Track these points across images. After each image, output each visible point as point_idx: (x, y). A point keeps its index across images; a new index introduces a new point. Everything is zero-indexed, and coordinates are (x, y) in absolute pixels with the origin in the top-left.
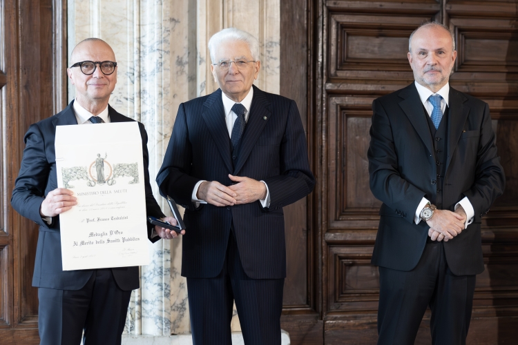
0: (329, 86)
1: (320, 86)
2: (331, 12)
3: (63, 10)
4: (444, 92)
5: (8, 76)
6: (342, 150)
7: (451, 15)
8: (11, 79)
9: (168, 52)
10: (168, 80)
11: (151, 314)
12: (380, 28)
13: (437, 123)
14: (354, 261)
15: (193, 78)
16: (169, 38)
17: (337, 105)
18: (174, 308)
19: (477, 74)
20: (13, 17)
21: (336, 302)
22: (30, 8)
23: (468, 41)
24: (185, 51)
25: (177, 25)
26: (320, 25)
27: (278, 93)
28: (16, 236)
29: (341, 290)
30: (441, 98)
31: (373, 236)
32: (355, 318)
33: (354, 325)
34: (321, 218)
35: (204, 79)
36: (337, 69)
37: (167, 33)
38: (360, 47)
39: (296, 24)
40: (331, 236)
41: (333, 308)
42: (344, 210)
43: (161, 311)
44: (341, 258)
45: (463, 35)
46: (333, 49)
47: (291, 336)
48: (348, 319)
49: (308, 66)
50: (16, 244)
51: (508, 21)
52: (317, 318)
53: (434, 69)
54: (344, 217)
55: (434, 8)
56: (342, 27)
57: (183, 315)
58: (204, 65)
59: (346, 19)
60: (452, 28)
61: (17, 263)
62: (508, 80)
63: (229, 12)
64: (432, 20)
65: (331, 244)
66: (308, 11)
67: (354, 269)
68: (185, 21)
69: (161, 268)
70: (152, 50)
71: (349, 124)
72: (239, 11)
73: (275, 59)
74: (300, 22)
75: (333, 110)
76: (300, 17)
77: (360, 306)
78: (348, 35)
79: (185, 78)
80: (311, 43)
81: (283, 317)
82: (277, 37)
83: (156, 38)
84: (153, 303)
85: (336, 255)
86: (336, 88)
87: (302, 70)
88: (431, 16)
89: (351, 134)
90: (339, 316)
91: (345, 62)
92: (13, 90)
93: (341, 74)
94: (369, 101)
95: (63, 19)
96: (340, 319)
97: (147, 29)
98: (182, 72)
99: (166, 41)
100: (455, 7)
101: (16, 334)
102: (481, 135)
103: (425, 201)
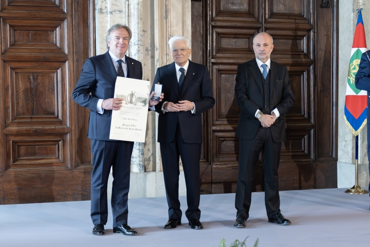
0: (213, 60)
1: (209, 61)
2: (213, 27)
3: (93, 26)
4: (268, 63)
5: (69, 56)
6: (219, 89)
7: (267, 29)
8: (70, 57)
9: (142, 45)
10: (142, 58)
11: (135, 163)
12: (236, 34)
13: (265, 76)
14: (225, 139)
15: (153, 57)
17: (216, 69)
18: (145, 160)
19: (278, 55)
20: (71, 30)
21: (217, 157)
22: (78, 26)
24: (149, 45)
25: (146, 33)
26: (208, 33)
28: (73, 128)
29: (219, 152)
30: (267, 65)
32: (225, 164)
33: (225, 168)
34: (210, 119)
35: (158, 57)
36: (216, 53)
37: (141, 37)
38: (226, 43)
39: (198, 33)
40: (214, 128)
41: (215, 160)
42: (220, 116)
43: (140, 161)
44: (219, 137)
46: (214, 44)
48: (222, 165)
49: (203, 51)
50: (73, 132)
52: (208, 164)
53: (262, 53)
54: (220, 119)
55: (259, 25)
57: (149, 163)
58: (158, 51)
59: (220, 30)
61: (73, 141)
62: (292, 58)
63: (168, 27)
65: (214, 131)
66: (203, 27)
67: (225, 142)
68: (149, 32)
70: (135, 44)
71: (222, 78)
72: (173, 27)
75: (215, 71)
76: (199, 29)
77: (227, 159)
78: (221, 37)
79: (149, 57)
80: (204, 41)
83: (136, 39)
84: (136, 158)
85: (216, 136)
86: (215, 61)
87: (201, 53)
89: (223, 82)
90: (218, 163)
91: (220, 50)
92: (71, 63)
93: (218, 55)
94: (235, 67)
95: (93, 30)
96: (219, 165)
98: (148, 54)
99: (141, 40)
100: (268, 25)
101: (73, 173)
102: (284, 81)
103: (258, 111)
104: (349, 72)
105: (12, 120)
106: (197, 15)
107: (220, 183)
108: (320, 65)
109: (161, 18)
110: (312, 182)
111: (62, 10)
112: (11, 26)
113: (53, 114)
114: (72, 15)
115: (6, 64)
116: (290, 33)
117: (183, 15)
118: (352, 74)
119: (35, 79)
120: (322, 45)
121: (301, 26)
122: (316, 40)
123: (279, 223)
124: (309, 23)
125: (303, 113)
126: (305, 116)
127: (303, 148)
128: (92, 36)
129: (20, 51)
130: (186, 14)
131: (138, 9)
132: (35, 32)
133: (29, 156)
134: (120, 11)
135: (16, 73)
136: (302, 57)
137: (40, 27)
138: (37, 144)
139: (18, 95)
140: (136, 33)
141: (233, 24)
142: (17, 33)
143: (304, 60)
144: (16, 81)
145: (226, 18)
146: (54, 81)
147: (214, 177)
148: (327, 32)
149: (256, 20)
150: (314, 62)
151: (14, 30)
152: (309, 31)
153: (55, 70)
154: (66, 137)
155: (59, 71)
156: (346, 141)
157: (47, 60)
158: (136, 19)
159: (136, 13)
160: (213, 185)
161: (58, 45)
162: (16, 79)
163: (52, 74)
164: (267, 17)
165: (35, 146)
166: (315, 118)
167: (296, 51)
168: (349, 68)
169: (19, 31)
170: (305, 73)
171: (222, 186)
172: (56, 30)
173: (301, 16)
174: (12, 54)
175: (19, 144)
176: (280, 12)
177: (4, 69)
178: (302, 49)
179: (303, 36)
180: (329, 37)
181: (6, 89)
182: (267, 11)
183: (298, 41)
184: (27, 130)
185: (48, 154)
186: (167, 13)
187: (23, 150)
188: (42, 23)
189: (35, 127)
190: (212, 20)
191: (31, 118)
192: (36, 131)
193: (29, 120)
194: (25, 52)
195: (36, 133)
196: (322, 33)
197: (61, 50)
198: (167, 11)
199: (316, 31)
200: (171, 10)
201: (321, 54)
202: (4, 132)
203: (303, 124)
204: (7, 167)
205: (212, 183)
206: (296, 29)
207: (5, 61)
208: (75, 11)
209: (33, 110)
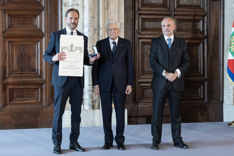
0: (139, 36)
1: (136, 36)
2: (139, 14)
3: (61, 15)
5: (45, 34)
6: (143, 55)
7: (175, 15)
8: (46, 35)
9: (91, 27)
10: (91, 35)
11: (87, 103)
12: (154, 19)
13: (170, 47)
14: (146, 88)
15: (98, 34)
16: (92, 23)
17: (141, 42)
18: (93, 101)
19: (183, 32)
20: (47, 17)
21: (141, 100)
22: (52, 14)
23: (180, 23)
24: (96, 26)
25: (94, 19)
26: (136, 18)
27: (124, 38)
28: (47, 80)
29: (143, 96)
30: (171, 39)
31: (151, 80)
32: (147, 104)
33: (147, 107)
34: (137, 75)
35: (102, 34)
36: (141, 31)
37: (91, 21)
38: (148, 25)
39: (129, 18)
40: (140, 80)
41: (140, 102)
42: (143, 73)
43: (89, 102)
44: (143, 87)
45: (179, 21)
46: (140, 25)
47: (128, 110)
48: (145, 105)
49: (133, 30)
50: (47, 83)
51: (192, 17)
52: (135, 105)
54: (144, 75)
55: (170, 13)
56: (143, 19)
57: (96, 104)
58: (102, 30)
59: (144, 17)
60: (175, 19)
61: (47, 88)
62: (192, 34)
63: (109, 15)
64: (170, 17)
65: (140, 83)
66: (133, 14)
67: (147, 90)
68: (96, 17)
69: (89, 90)
70: (87, 26)
71: (145, 47)
72: (112, 14)
73: (123, 28)
74: (130, 17)
75: (140, 43)
76: (130, 16)
77: (148, 101)
78: (145, 21)
79: (96, 34)
80: (133, 24)
81: (126, 104)
82: (123, 22)
83: (88, 23)
84: (87, 100)
85: (141, 86)
86: (141, 37)
87: (131, 31)
88: (169, 15)
89: (146, 50)
90: (142, 104)
92: (47, 38)
93: (142, 33)
94: (150, 41)
95: (61, 17)
96: (143, 105)
97: (85, 20)
98: (95, 32)
99: (91, 23)
100: (176, 13)
101: (47, 109)
102: (183, 50)
103: (165, 71)
104: (230, 44)
105: (9, 75)
106: (128, 7)
107: (143, 117)
108: (211, 38)
109: (104, 9)
110: (205, 117)
111: (41, 4)
112: (9, 15)
113: (35, 71)
114: (47, 8)
115: (5, 39)
116: (191, 18)
117: (119, 6)
118: (232, 45)
119: (24, 49)
120: (213, 26)
121: (198, 13)
122: (208, 22)
123: (180, 147)
124: (204, 11)
125: (199, 71)
126: (201, 73)
127: (200, 95)
128: (60, 21)
129: (14, 31)
130: (121, 6)
131: (89, 3)
132: (24, 19)
133: (19, 98)
134: (77, 5)
135: (12, 45)
136: (199, 33)
137: (27, 15)
138: (24, 90)
139: (13, 59)
140: (88, 19)
141: (153, 12)
142: (13, 19)
143: (200, 36)
144: (12, 50)
145: (148, 9)
146: (35, 50)
147: (139, 113)
148: (217, 17)
149: (168, 10)
150: (207, 37)
151: (11, 18)
152: (204, 16)
153: (36, 43)
154: (43, 86)
155: (39, 44)
156: (229, 90)
157: (30, 37)
158: (88, 10)
159: (88, 6)
160: (139, 118)
161: (38, 27)
162: (12, 49)
163: (35, 46)
164: (175, 7)
165: (23, 91)
166: (208, 74)
167: (195, 30)
168: (231, 41)
169: (14, 18)
170: (201, 44)
171: (144, 119)
172: (37, 17)
173: (198, 7)
174: (9, 33)
175: (13, 90)
176: (185, 4)
177: (4, 42)
178: (199, 28)
179: (200, 20)
180: (217, 20)
181: (5, 55)
182: (175, 4)
183: (196, 23)
184: (18, 82)
185: (31, 97)
186: (108, 6)
187: (15, 94)
188: (28, 13)
189: (23, 80)
190: (139, 10)
191: (21, 73)
192: (24, 81)
193: (19, 75)
194: (17, 31)
195: (24, 83)
196: (213, 17)
197: (40, 30)
198: (108, 4)
199: (208, 16)
200: (111, 3)
201: (212, 31)
202: (4, 82)
203: (200, 78)
204: (5, 105)
205: (138, 117)
206: (195, 15)
207: (4, 37)
208: (49, 5)
209: (22, 68)
